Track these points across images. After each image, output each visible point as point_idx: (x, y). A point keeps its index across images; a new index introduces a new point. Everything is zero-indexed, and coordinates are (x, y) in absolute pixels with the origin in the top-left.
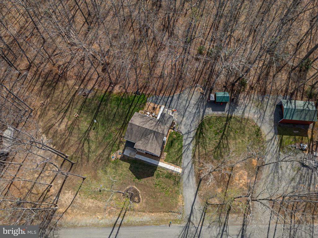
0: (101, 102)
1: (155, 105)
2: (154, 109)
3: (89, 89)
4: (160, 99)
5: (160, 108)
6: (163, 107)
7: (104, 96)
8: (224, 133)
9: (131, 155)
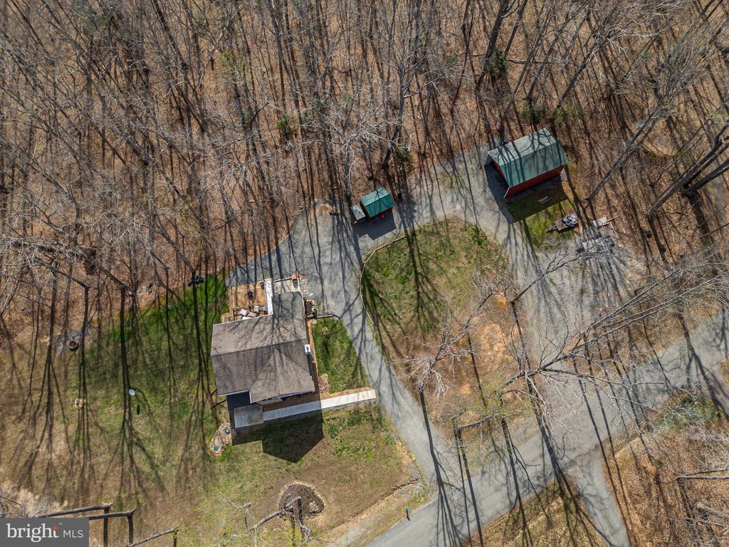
0: (123, 342)
1: (248, 287)
2: (251, 296)
3: (79, 329)
4: (253, 267)
5: (263, 287)
6: (268, 282)
7: (122, 327)
8: (416, 272)
9: (252, 421)
